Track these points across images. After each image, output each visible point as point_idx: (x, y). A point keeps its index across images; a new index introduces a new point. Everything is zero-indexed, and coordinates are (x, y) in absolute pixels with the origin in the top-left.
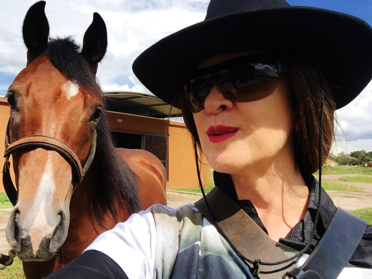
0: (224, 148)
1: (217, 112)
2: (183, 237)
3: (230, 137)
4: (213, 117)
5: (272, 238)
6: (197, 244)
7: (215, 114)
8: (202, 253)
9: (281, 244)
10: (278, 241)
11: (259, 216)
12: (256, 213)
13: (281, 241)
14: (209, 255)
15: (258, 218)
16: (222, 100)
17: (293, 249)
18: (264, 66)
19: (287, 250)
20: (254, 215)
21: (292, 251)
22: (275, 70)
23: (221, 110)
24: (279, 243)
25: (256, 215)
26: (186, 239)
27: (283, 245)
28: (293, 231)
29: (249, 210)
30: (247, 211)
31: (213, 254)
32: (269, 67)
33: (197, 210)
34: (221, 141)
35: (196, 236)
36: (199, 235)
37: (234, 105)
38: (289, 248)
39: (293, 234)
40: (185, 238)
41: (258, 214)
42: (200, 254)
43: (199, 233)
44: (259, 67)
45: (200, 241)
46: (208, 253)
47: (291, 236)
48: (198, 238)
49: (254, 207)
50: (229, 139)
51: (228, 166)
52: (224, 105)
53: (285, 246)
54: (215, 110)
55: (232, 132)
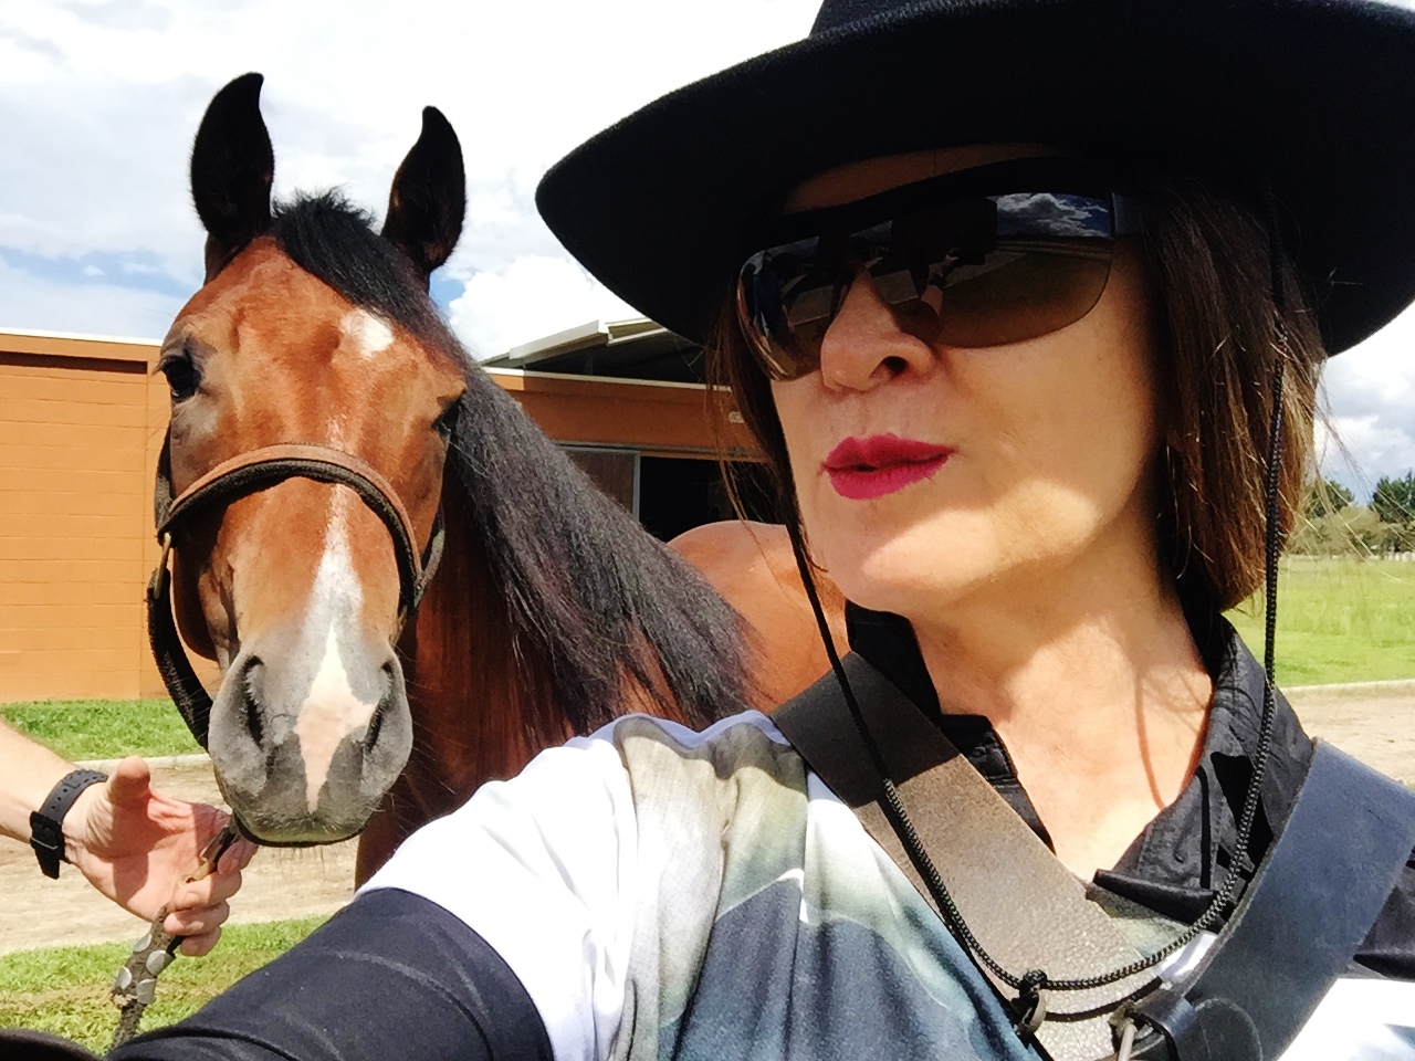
0: (898, 523)
1: (871, 383)
2: (740, 850)
3: (916, 478)
4: (853, 403)
5: (1071, 868)
6: (788, 880)
7: (862, 392)
8: (810, 914)
9: (1101, 889)
10: (1089, 878)
11: (1020, 777)
12: (1010, 769)
13: (1100, 879)
14: (835, 924)
15: (1017, 786)
16: (888, 337)
17: (1146, 910)
19: (1120, 912)
20: (1001, 773)
21: (1143, 917)
23: (886, 374)
24: (1094, 885)
25: (1009, 774)
26: (749, 859)
27: (1110, 895)
28: (1147, 839)
29: (982, 753)
30: (975, 756)
31: (851, 920)
34: (880, 493)
35: (787, 848)
36: (795, 843)
37: (937, 354)
38: (1133, 904)
39: (1148, 850)
40: (747, 855)
41: (1016, 772)
42: (804, 917)
43: (797, 835)
45: (803, 868)
46: (834, 915)
47: (1141, 860)
48: (794, 852)
49: (1002, 746)
50: (910, 487)
51: (905, 588)
52: (897, 355)
53: (1116, 896)
54: (861, 377)
55: (924, 462)
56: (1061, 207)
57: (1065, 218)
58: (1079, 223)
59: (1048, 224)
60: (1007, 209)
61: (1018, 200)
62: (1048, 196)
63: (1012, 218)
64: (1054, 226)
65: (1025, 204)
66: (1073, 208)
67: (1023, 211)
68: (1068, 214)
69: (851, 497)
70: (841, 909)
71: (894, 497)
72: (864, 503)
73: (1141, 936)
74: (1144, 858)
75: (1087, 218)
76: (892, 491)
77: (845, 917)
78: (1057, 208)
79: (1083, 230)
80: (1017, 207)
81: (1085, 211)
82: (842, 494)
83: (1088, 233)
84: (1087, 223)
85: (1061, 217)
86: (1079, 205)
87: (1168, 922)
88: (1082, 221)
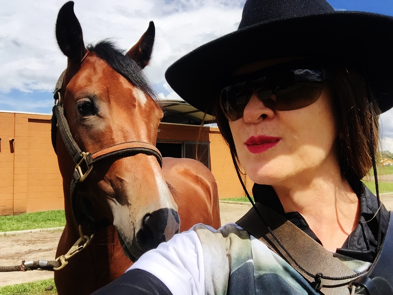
0: (267, 159)
1: (258, 121)
3: (271, 147)
4: (253, 127)
5: (329, 250)
6: (248, 262)
7: (256, 124)
9: (338, 254)
10: (335, 251)
11: (310, 227)
12: (307, 225)
13: (338, 251)
14: (264, 275)
15: (309, 230)
16: (261, 109)
17: (352, 258)
18: (304, 71)
19: (345, 260)
20: (304, 227)
21: (351, 260)
22: (316, 74)
23: (262, 119)
24: (337, 253)
25: (307, 227)
27: (341, 255)
28: (349, 239)
29: (298, 222)
30: (297, 223)
32: (309, 71)
33: (241, 228)
34: (261, 152)
35: (247, 254)
36: (250, 252)
37: (275, 113)
38: (348, 257)
39: (350, 242)
40: (236, 256)
41: (309, 226)
44: (299, 72)
45: (253, 259)
46: (263, 272)
47: (348, 246)
48: (250, 255)
49: (304, 219)
50: (270, 149)
51: (269, 178)
52: (265, 114)
53: (343, 256)
54: (255, 120)
55: (273, 142)
56: (312, 73)
57: (313, 76)
58: (316, 77)
59: (308, 78)
60: (297, 74)
61: (300, 71)
62: (308, 70)
63: (298, 76)
64: (310, 78)
65: (302, 73)
66: (314, 73)
67: (301, 74)
68: (314, 75)
69: (253, 152)
70: (265, 270)
71: (265, 152)
72: (257, 154)
73: (352, 266)
74: (349, 245)
75: (319, 76)
76: (264, 151)
77: (267, 272)
78: (311, 73)
79: (317, 79)
80: (300, 73)
81: (318, 74)
82: (251, 152)
83: (319, 80)
84: (318, 77)
85: (312, 76)
86: (316, 72)
87: (359, 261)
88: (317, 77)
